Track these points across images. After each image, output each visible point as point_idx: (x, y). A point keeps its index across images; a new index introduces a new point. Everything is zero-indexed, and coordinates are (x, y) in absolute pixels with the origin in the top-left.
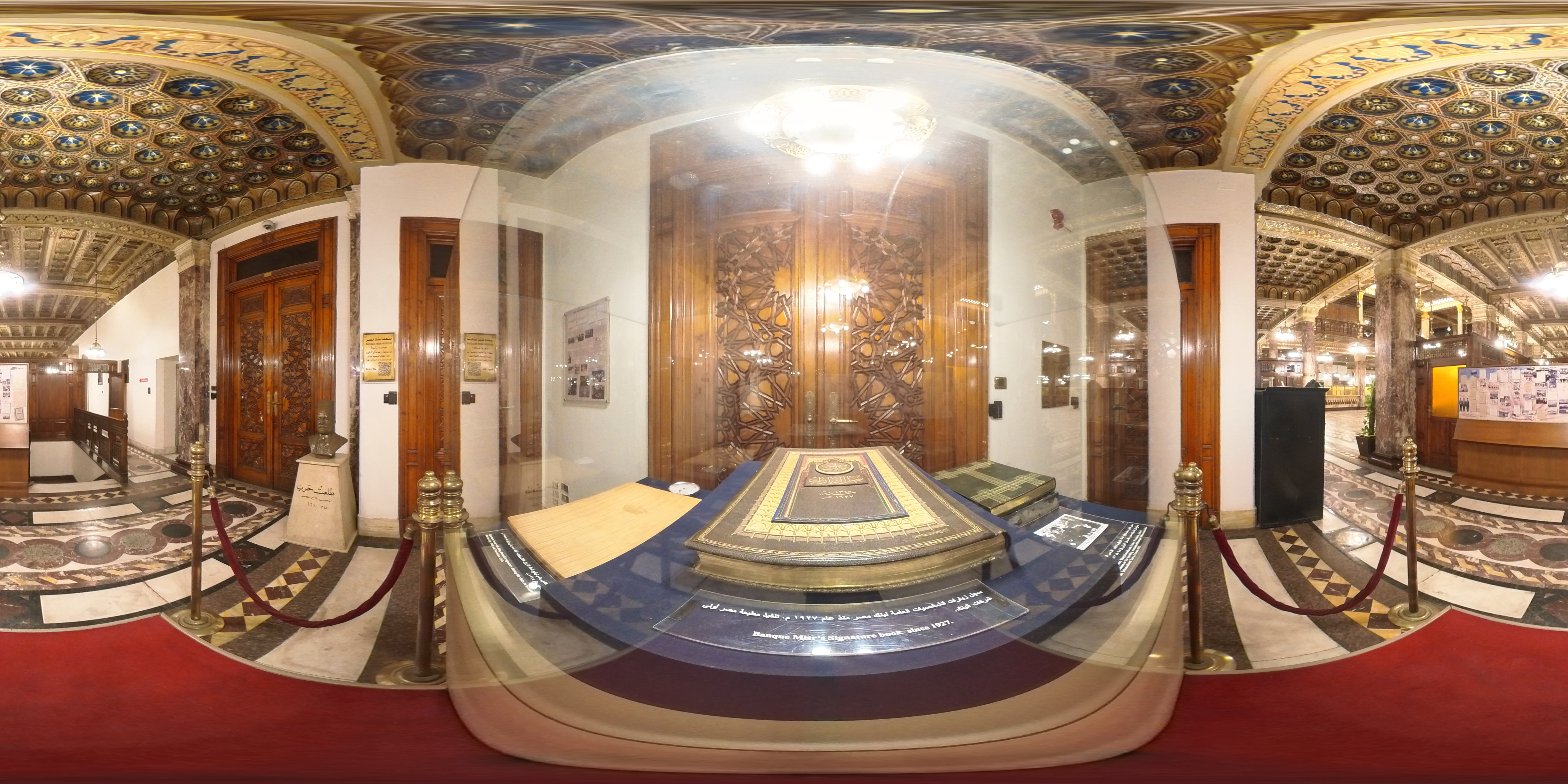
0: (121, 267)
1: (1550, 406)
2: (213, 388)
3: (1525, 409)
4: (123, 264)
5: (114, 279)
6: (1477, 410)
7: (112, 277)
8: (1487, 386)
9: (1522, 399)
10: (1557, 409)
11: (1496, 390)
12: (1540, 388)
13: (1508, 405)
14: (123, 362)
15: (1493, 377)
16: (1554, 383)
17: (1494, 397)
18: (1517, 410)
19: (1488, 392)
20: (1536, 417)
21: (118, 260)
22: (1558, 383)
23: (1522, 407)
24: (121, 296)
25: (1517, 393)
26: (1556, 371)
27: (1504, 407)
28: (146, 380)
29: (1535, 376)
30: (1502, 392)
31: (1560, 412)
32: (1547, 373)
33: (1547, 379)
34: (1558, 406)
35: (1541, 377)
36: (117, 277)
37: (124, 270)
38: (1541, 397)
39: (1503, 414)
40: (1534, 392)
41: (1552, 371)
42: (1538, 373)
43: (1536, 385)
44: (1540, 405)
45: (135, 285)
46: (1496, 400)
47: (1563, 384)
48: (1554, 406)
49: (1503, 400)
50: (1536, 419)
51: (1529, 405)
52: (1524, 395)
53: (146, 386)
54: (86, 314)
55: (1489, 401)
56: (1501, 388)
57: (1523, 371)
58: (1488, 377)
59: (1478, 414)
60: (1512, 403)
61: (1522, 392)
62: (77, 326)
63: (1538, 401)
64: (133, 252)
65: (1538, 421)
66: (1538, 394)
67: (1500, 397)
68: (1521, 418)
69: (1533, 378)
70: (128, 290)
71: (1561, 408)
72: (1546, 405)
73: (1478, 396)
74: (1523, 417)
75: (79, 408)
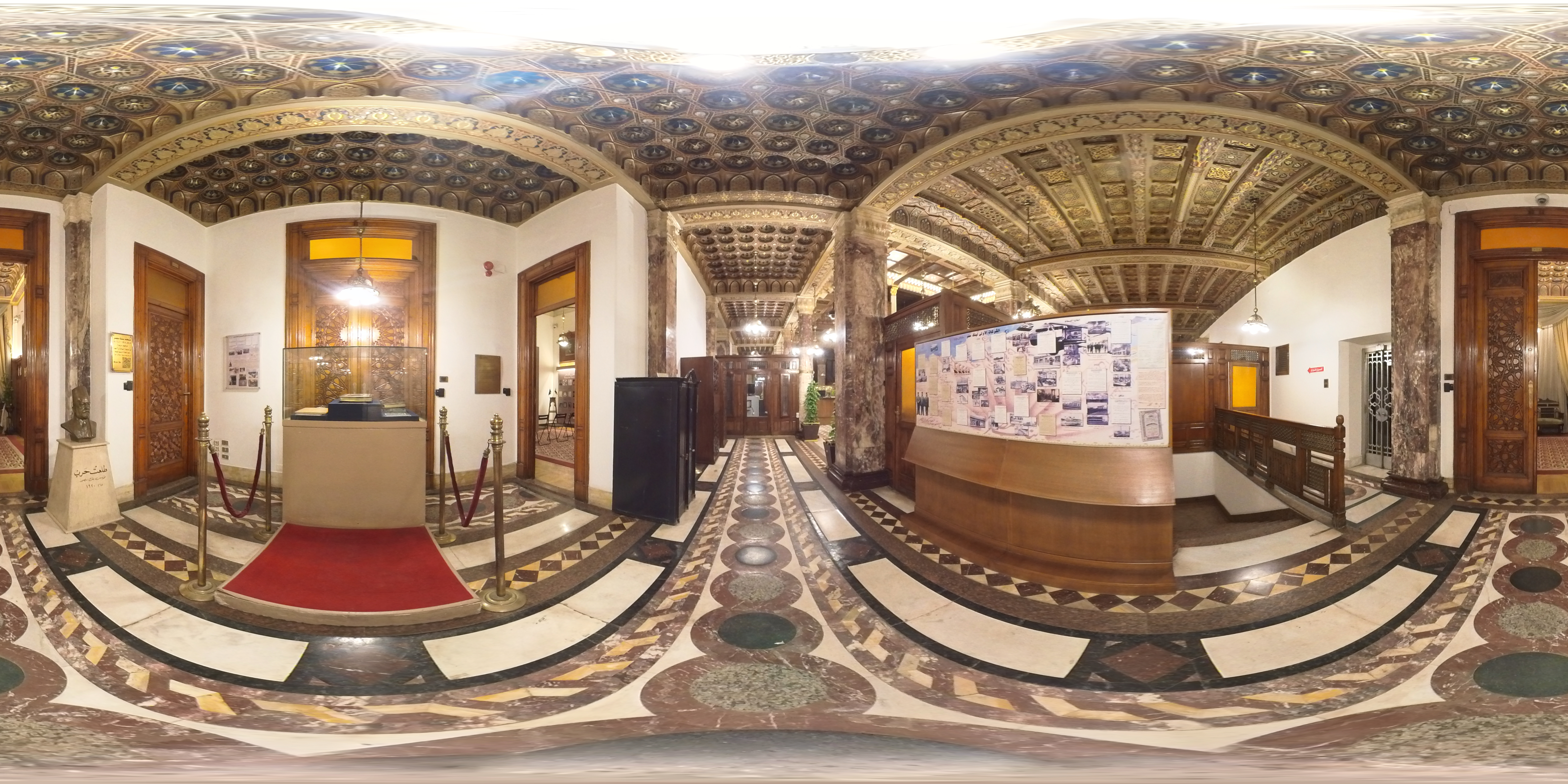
0: (1281, 230)
1: (1066, 407)
2: (1448, 377)
3: (1016, 414)
4: (1286, 226)
5: (1267, 247)
6: (940, 413)
7: (1265, 243)
8: (952, 370)
9: (1011, 392)
10: (1082, 414)
11: (965, 376)
12: (1044, 366)
13: (985, 404)
14: (1278, 348)
15: (961, 350)
16: (1074, 354)
17: (962, 388)
18: (1000, 414)
19: (954, 380)
20: (1036, 430)
21: (1279, 219)
22: (1085, 356)
23: (1010, 408)
24: (1275, 267)
25: (1000, 380)
26: (1079, 329)
27: (980, 409)
28: (1321, 369)
29: (1034, 342)
30: (977, 378)
31: (1090, 421)
32: (1060, 333)
33: (1060, 346)
34: (1085, 407)
35: (1047, 342)
36: (1273, 243)
37: (1286, 233)
38: (1047, 388)
39: (977, 423)
40: (1032, 377)
41: (1070, 328)
42: (1040, 337)
43: (1037, 360)
44: (1044, 404)
45: (1300, 251)
46: (965, 395)
47: (1095, 356)
48: (1076, 407)
49: (976, 394)
50: (1037, 436)
51: (1022, 404)
52: (1013, 384)
53: (1320, 377)
54: (1222, 296)
55: (956, 397)
56: (974, 371)
57: (1010, 335)
58: (953, 352)
59: (940, 419)
60: (992, 401)
61: (1010, 377)
62: (1209, 312)
63: (1041, 397)
64: (1306, 208)
65: (1041, 439)
66: (1041, 381)
67: (972, 388)
68: (1009, 433)
69: (1030, 347)
70: (1287, 259)
71: (1090, 411)
72: (1058, 406)
73: (940, 387)
74: (1011, 430)
75: (1222, 407)
